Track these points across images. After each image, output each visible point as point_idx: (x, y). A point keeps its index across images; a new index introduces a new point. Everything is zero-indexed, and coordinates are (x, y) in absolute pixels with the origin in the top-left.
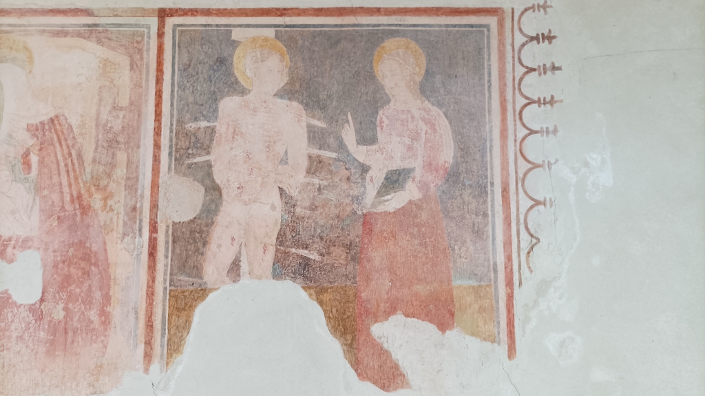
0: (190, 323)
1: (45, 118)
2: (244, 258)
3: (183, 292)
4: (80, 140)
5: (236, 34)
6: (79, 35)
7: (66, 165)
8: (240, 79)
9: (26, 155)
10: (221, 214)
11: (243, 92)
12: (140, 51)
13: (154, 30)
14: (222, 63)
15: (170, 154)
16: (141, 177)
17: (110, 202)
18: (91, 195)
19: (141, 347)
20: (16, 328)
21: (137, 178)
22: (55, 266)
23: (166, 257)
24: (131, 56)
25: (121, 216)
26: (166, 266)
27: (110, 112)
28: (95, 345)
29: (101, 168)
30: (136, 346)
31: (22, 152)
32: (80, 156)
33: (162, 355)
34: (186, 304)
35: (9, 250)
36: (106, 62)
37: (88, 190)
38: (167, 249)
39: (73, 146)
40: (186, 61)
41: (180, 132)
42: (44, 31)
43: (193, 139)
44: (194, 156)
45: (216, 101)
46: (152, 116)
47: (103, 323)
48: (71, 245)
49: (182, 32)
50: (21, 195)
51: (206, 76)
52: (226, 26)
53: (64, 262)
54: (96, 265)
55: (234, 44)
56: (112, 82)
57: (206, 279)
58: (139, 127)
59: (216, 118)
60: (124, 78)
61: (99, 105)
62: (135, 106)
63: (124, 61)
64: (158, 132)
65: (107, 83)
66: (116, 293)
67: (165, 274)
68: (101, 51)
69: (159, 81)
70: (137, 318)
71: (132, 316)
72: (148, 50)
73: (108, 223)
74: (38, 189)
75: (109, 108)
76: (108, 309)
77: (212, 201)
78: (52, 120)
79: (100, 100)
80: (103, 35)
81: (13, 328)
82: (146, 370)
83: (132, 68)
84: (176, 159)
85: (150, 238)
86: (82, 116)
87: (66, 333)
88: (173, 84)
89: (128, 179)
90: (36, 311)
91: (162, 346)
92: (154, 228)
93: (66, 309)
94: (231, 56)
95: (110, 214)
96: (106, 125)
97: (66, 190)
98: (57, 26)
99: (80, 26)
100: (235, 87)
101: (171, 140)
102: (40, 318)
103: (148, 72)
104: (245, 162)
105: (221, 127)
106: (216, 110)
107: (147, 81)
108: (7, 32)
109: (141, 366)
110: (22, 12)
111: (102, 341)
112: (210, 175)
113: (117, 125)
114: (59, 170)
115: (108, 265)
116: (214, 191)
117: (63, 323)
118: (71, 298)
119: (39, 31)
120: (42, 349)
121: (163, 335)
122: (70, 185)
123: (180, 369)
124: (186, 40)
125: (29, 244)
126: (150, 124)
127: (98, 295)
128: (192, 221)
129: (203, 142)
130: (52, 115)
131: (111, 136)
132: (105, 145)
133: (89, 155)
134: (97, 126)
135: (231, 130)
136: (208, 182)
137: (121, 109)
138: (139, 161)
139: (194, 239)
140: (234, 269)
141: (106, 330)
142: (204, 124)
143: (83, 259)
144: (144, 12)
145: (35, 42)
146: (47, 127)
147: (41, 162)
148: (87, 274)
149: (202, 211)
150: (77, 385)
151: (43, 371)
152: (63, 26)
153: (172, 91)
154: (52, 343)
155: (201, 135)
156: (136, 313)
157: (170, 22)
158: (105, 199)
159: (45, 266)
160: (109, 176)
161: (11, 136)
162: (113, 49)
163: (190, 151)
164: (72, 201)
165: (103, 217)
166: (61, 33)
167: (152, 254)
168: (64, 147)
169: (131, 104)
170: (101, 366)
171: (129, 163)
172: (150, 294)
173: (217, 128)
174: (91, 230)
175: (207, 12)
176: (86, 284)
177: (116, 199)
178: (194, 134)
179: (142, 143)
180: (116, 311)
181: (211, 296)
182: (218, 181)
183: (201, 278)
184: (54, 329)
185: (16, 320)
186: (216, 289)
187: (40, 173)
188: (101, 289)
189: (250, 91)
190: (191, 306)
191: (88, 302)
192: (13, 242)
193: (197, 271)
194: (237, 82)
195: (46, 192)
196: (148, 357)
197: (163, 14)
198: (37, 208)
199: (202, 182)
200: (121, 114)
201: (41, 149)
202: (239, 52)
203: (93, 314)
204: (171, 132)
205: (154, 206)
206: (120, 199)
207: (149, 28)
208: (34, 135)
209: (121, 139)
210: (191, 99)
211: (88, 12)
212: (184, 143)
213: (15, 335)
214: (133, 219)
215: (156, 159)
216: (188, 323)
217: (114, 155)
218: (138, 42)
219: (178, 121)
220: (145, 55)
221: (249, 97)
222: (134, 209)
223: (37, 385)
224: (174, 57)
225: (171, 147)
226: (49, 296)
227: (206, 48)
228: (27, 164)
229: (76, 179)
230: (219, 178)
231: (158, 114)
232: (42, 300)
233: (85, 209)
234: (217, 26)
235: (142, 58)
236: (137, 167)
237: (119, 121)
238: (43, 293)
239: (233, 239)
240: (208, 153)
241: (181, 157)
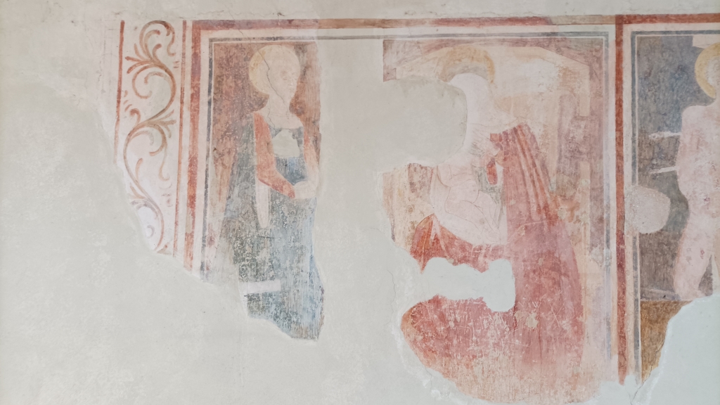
0: (664, 336)
1: (508, 128)
2: (715, 271)
3: (655, 304)
4: (543, 150)
5: (698, 41)
6: (538, 44)
7: (531, 175)
8: (703, 88)
9: (491, 165)
10: (689, 226)
11: (706, 101)
12: (599, 60)
13: (612, 37)
14: (684, 71)
15: (634, 164)
16: (605, 187)
17: (577, 213)
18: (557, 206)
19: (616, 358)
20: (492, 335)
21: (602, 188)
22: (527, 275)
23: (635, 268)
24: (590, 65)
25: (589, 227)
26: (635, 277)
27: (572, 122)
28: (569, 355)
29: (566, 179)
30: (610, 357)
31: (487, 162)
32: (544, 166)
33: (637, 366)
34: (659, 317)
35: (481, 259)
36: (566, 72)
37: (555, 201)
38: (635, 261)
39: (537, 155)
40: (646, 68)
41: (643, 143)
42: (504, 40)
43: (657, 150)
44: (658, 166)
45: (679, 110)
46: (612, 126)
47: (577, 332)
48: (540, 255)
49: (641, 39)
50: (490, 205)
51: (667, 85)
52: (687, 32)
53: (534, 272)
54: (566, 275)
55: (696, 51)
56: (572, 91)
57: (677, 292)
58: (600, 138)
59: (680, 127)
60: (585, 87)
61: (561, 115)
62: (596, 116)
63: (584, 70)
64: (619, 142)
65: (568, 93)
66: (588, 304)
67: (635, 286)
68: (560, 60)
69: (619, 90)
70: (609, 329)
71: (604, 327)
72: (607, 58)
73: (576, 233)
74: (505, 199)
75: (570, 118)
76: (580, 319)
77: (679, 213)
78: (515, 130)
79: (562, 110)
80: (562, 43)
81: (489, 335)
82: (622, 381)
83: (591, 77)
84: (640, 170)
85: (618, 249)
86: (545, 126)
87: (540, 341)
88: (633, 93)
89: (593, 189)
90: (511, 319)
91: (636, 358)
92: (621, 240)
93: (539, 318)
94: (693, 63)
95: (577, 225)
96: (568, 135)
97: (533, 200)
98: (516, 35)
99: (538, 34)
100: (699, 97)
101: (634, 151)
102: (514, 325)
103: (607, 81)
104: (711, 173)
105: (685, 137)
106: (679, 120)
107: (607, 90)
108: (468, 42)
109: (616, 377)
110: (481, 22)
111: (576, 351)
112: (675, 186)
113: (579, 135)
114: (524, 180)
115: (578, 275)
116: (680, 203)
117: (536, 332)
118: (543, 307)
119: (499, 40)
120: (519, 356)
121: (636, 347)
122: (537, 195)
123: (656, 380)
124: (645, 47)
125: (500, 253)
126: (612, 134)
127: (569, 305)
128: (660, 233)
129: (668, 153)
130: (515, 125)
131: (573, 146)
132: (568, 155)
133: (553, 165)
134: (559, 136)
135: (695, 141)
136: (673, 193)
137: (583, 119)
138: (602, 172)
139: (662, 251)
140: (706, 282)
141: (579, 340)
142: (667, 134)
143: (552, 269)
144: (602, 20)
145: (496, 52)
146: (510, 137)
147: (506, 172)
148: (557, 284)
149: (669, 223)
150: (555, 393)
151: (521, 378)
152: (522, 35)
153: (633, 100)
154: (528, 351)
155: (664, 145)
156: (608, 324)
157: (628, 29)
158: (572, 210)
159: (516, 275)
160: (575, 186)
161: (475, 146)
162: (572, 58)
163: (654, 162)
164: (539, 211)
165: (570, 227)
166: (520, 42)
167: (621, 266)
168: (528, 157)
169: (592, 113)
170: (578, 375)
171: (592, 173)
172: (622, 306)
173: (681, 138)
174: (559, 240)
175: (666, 18)
176: (557, 294)
177: (582, 210)
178: (658, 144)
179: (604, 153)
180: (589, 322)
181: (684, 309)
182: (684, 193)
183: (673, 290)
184: (528, 337)
185: (492, 327)
186: (688, 302)
187: (505, 183)
188: (572, 299)
189: (713, 100)
190: (663, 319)
191: (560, 312)
192: (483, 251)
193: (667, 283)
194: (699, 90)
195: (512, 202)
196: (623, 368)
197: (621, 21)
198: (504, 217)
199: (668, 193)
200: (583, 124)
201: (505, 159)
202: (700, 59)
203: (566, 324)
204: (634, 141)
205: (621, 218)
206: (586, 210)
207: (606, 35)
208: (498, 145)
209: (583, 149)
210: (653, 108)
211: (545, 21)
212: (647, 154)
213: (491, 341)
214: (600, 230)
215: (620, 170)
216: (661, 336)
217: (577, 166)
218: (596, 51)
219: (641, 131)
220: (604, 64)
221: (713, 106)
222: (601, 220)
223: (516, 391)
224: (633, 66)
225: (634, 157)
226: (522, 305)
227: (666, 55)
228: (493, 175)
229: (542, 189)
230: (685, 188)
231: (619, 124)
232: (515, 309)
233: (552, 219)
234: (677, 32)
235: (601, 67)
236: (601, 177)
237: (581, 131)
238: (516, 302)
239: (702, 252)
240: (673, 164)
241: (645, 167)
